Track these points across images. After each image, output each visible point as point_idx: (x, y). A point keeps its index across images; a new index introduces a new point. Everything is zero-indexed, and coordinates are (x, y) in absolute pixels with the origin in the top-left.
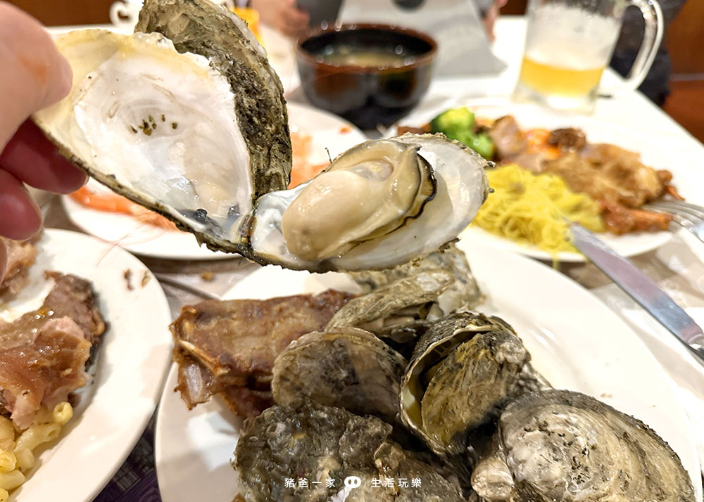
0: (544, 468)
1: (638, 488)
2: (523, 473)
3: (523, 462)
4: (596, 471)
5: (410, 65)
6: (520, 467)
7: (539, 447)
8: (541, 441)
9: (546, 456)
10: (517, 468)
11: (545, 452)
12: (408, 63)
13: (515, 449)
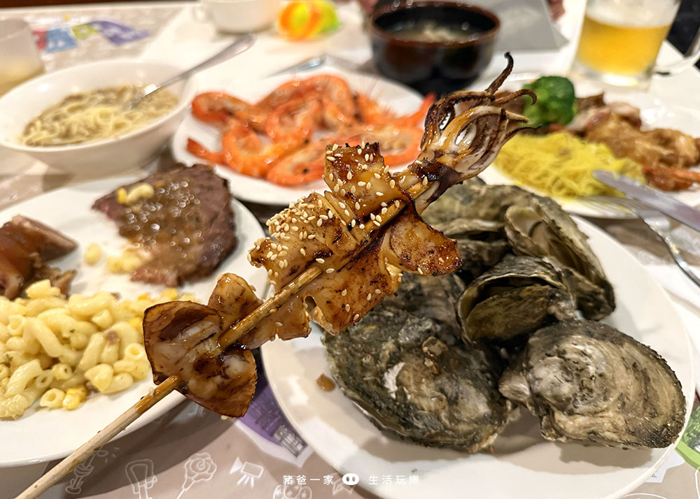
0: (556, 386)
1: (634, 407)
2: (538, 388)
3: (539, 379)
4: (599, 392)
5: (473, 41)
6: (537, 383)
7: (555, 370)
8: (558, 365)
9: (560, 377)
10: (534, 383)
11: (559, 374)
12: (473, 38)
13: (535, 368)
